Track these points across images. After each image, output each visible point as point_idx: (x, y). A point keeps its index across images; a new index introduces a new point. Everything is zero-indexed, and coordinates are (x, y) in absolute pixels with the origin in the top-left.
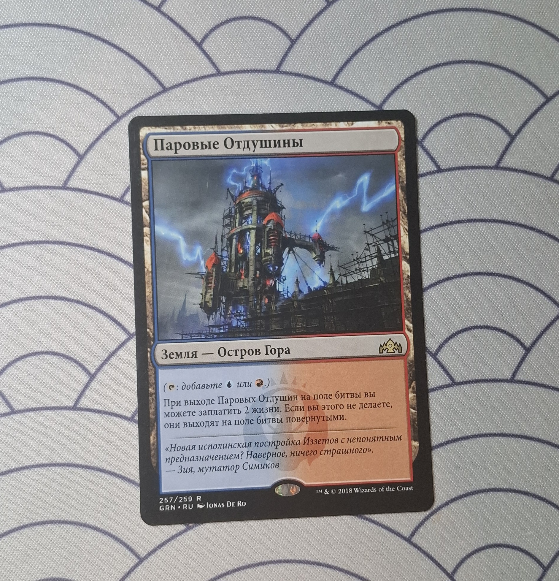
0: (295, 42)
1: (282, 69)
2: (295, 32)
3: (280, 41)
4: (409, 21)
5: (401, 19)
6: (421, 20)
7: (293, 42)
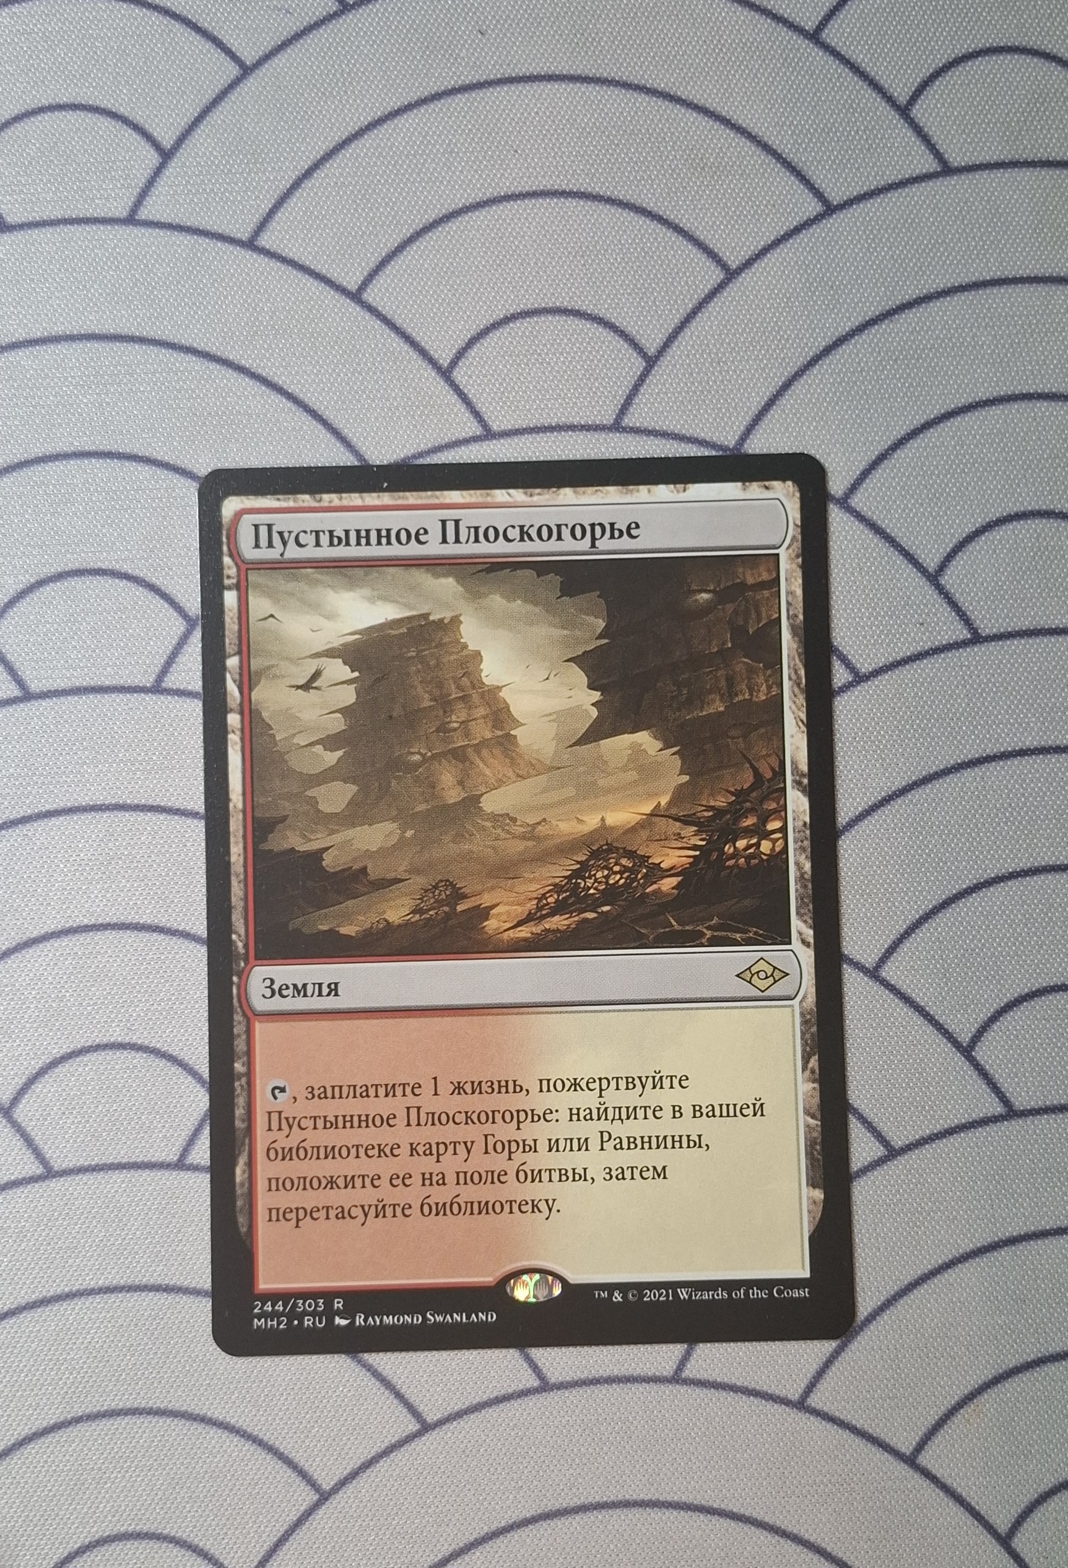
0: (655, 362)
1: (628, 421)
2: (654, 340)
3: (622, 360)
4: (908, 308)
5: (891, 305)
6: (935, 305)
7: (651, 362)
